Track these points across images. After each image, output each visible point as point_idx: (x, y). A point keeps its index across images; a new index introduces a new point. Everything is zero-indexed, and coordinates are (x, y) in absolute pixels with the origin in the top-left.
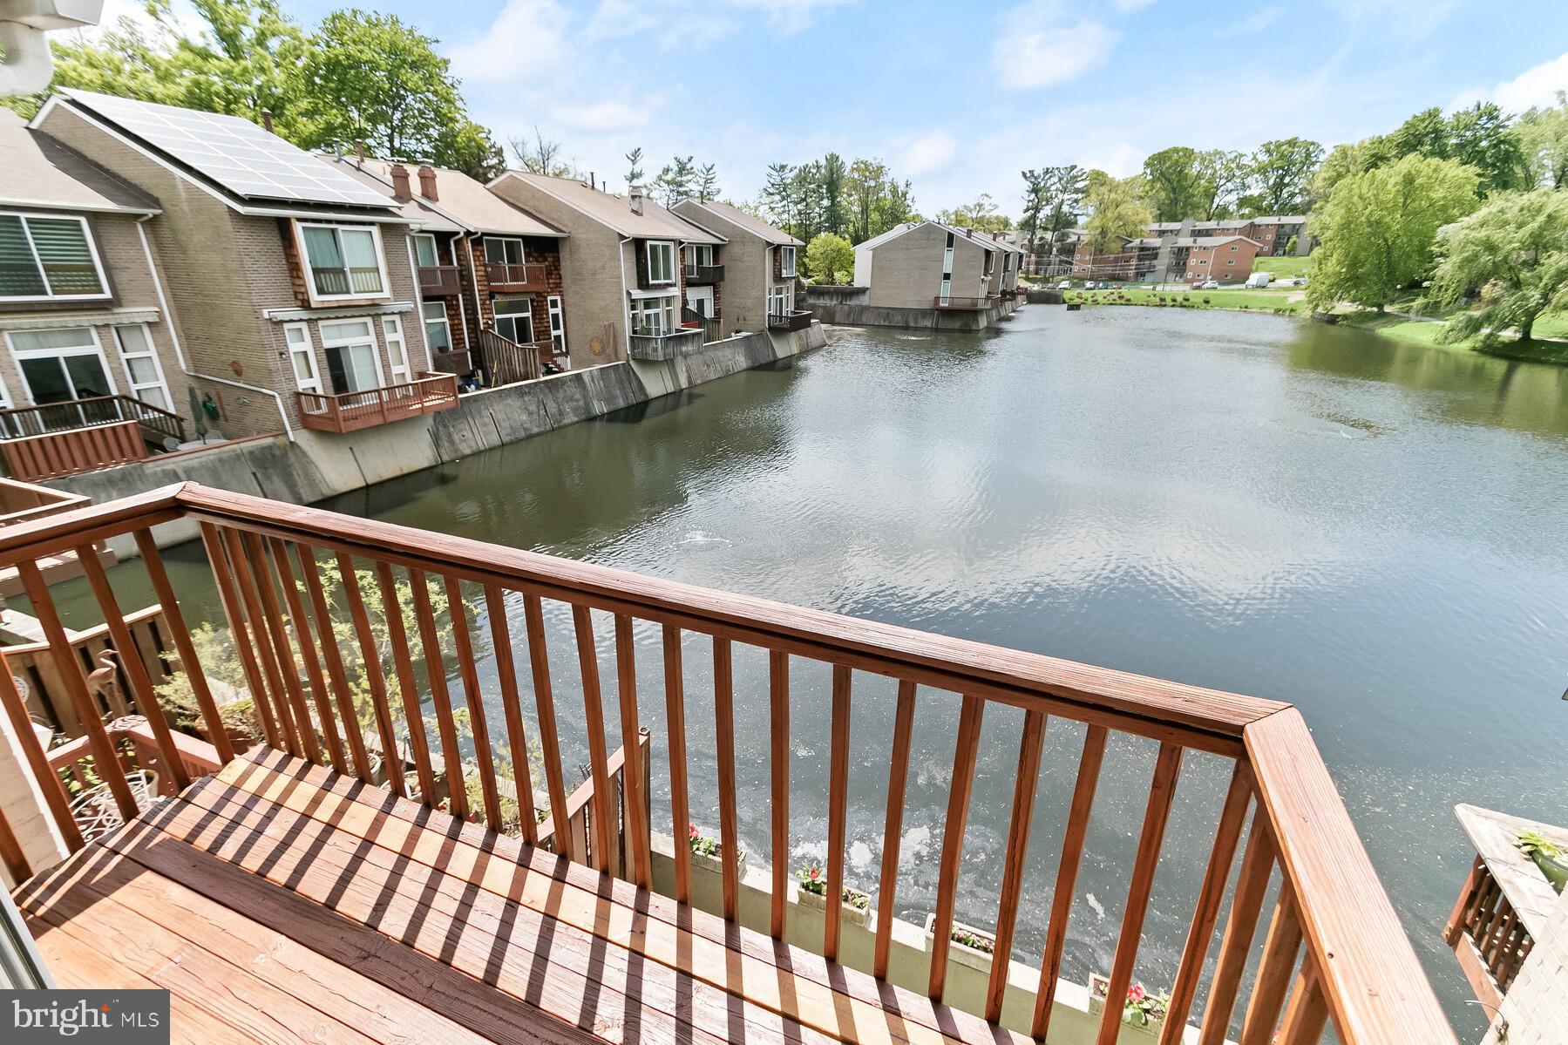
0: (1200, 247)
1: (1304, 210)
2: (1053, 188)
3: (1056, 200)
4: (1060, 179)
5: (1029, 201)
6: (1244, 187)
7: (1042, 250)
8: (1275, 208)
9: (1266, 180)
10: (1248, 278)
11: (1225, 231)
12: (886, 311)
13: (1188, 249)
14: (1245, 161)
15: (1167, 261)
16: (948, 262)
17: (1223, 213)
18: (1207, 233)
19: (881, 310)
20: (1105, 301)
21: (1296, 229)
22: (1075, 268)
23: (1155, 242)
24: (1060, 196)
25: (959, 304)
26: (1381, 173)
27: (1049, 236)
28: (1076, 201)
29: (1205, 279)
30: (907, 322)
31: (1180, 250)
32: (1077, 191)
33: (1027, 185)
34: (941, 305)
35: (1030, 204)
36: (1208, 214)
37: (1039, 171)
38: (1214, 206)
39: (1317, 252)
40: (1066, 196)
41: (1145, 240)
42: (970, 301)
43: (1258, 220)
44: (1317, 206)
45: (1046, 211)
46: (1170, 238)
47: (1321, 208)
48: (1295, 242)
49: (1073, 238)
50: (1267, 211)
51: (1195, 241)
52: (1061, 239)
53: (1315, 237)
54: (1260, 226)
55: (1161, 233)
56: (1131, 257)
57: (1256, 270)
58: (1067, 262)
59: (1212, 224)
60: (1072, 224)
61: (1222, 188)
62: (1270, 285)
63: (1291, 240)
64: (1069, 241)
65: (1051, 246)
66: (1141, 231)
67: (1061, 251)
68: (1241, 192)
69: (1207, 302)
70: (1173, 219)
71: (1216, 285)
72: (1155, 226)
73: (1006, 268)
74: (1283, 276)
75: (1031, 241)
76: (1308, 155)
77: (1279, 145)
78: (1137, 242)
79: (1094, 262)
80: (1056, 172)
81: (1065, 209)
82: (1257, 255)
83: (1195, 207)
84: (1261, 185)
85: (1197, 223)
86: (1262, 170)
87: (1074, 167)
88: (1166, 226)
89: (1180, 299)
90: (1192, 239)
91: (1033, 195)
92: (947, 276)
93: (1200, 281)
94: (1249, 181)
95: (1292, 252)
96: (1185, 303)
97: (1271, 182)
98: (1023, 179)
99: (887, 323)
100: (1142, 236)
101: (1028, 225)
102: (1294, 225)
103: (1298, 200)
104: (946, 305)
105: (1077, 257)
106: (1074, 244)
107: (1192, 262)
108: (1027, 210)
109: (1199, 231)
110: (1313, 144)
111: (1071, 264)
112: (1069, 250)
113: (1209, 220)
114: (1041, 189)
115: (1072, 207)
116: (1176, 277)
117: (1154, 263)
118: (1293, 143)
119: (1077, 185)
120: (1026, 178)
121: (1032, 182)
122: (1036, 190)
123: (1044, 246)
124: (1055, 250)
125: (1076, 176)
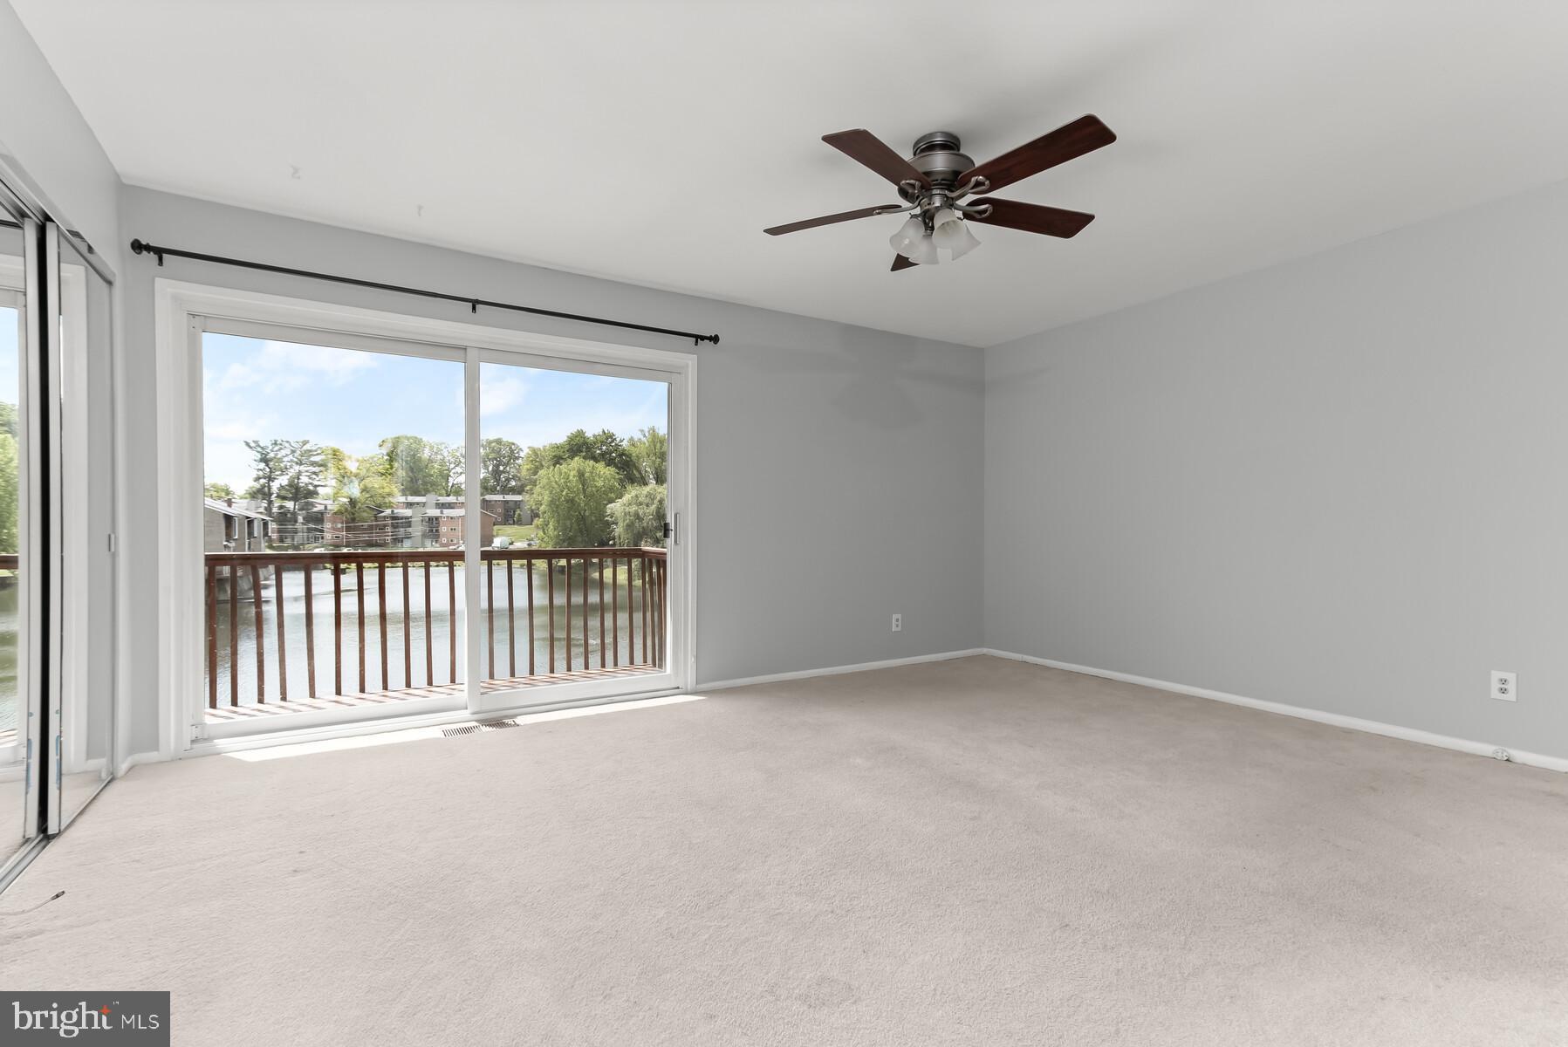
0: (448, 517)
1: (519, 490)
2: (285, 459)
3: (292, 470)
4: (293, 452)
5: (259, 470)
7: (284, 518)
8: (498, 488)
9: (486, 467)
10: (492, 541)
13: (437, 518)
15: (420, 528)
17: (457, 491)
18: (450, 506)
21: (517, 504)
22: (328, 536)
23: (408, 512)
24: (297, 468)
26: (564, 467)
27: (290, 505)
28: (314, 473)
29: (458, 543)
31: (430, 519)
32: (314, 464)
33: (253, 456)
35: (261, 473)
36: (447, 491)
37: (265, 442)
38: (450, 484)
39: (537, 521)
40: (302, 468)
41: (396, 511)
44: (528, 488)
45: (283, 480)
46: (419, 509)
47: (531, 490)
48: (519, 515)
49: (320, 508)
50: (493, 491)
51: (442, 513)
53: (532, 511)
54: (490, 501)
55: (410, 505)
56: (385, 526)
57: (497, 535)
58: (316, 530)
59: (452, 499)
60: (313, 493)
61: (453, 471)
62: (510, 546)
63: (517, 513)
64: (315, 510)
65: (294, 515)
66: (390, 502)
67: (308, 519)
70: (416, 493)
72: (402, 499)
73: (250, 534)
74: (517, 539)
75: (268, 510)
76: (512, 451)
77: (490, 443)
78: (388, 512)
79: (348, 529)
80: (287, 445)
81: (304, 479)
82: (494, 525)
83: (433, 484)
84: (483, 471)
85: (439, 498)
86: (482, 460)
87: (305, 443)
88: (411, 499)
90: (439, 510)
91: (262, 465)
93: (454, 545)
95: (519, 522)
97: (490, 468)
98: (247, 448)
100: (392, 507)
101: (262, 493)
102: (516, 502)
103: (513, 483)
105: (327, 525)
106: (322, 514)
107: (443, 529)
108: (257, 479)
109: (443, 504)
110: (513, 444)
111: (322, 531)
112: (318, 518)
113: (448, 496)
114: (271, 460)
115: (310, 478)
116: (432, 541)
117: (410, 530)
118: (499, 441)
119: (313, 459)
120: (251, 448)
121: (258, 452)
122: (265, 460)
123: (286, 515)
124: (300, 519)
125: (310, 451)
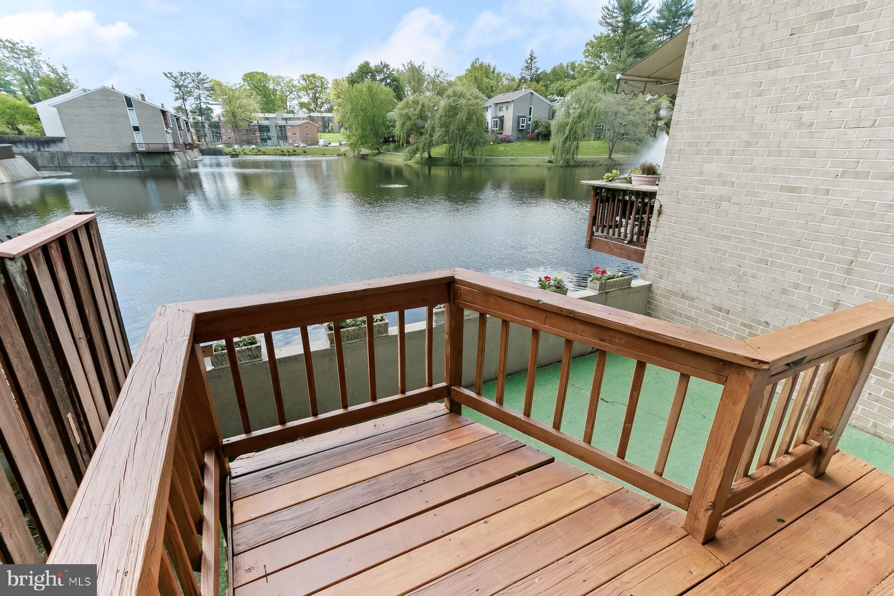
0: (290, 126)
1: (330, 110)
2: (190, 85)
3: (195, 93)
4: (193, 81)
5: (176, 93)
6: (300, 97)
8: (317, 109)
9: (308, 95)
10: (319, 142)
11: (298, 119)
12: (91, 155)
13: (284, 127)
14: (296, 83)
15: (275, 133)
16: (133, 118)
18: (291, 119)
19: (86, 155)
20: (251, 153)
21: (330, 119)
22: (224, 138)
23: (266, 123)
24: (197, 91)
25: (153, 148)
26: (358, 86)
27: (199, 118)
30: (113, 163)
31: (280, 127)
33: (171, 83)
34: (139, 149)
35: (178, 95)
36: (287, 110)
37: (176, 73)
38: (288, 106)
40: (201, 92)
41: (260, 122)
42: (162, 146)
43: (312, 114)
46: (273, 121)
48: (332, 126)
49: (216, 119)
50: (314, 110)
51: (287, 123)
52: (208, 117)
54: (314, 117)
55: (267, 119)
56: (255, 131)
57: (321, 139)
58: (217, 133)
59: (291, 115)
61: (289, 97)
62: (329, 145)
63: (330, 125)
64: (214, 120)
65: (203, 123)
66: (256, 116)
67: (211, 127)
68: (299, 100)
69: (305, 152)
70: (269, 112)
71: (305, 145)
72: (262, 115)
74: (333, 141)
76: (323, 83)
77: (308, 77)
78: (255, 122)
79: (235, 133)
80: (189, 75)
81: (203, 100)
82: (318, 131)
83: (279, 106)
84: (307, 97)
85: (284, 114)
86: (305, 89)
87: (199, 74)
88: (267, 115)
89: (291, 151)
90: (285, 121)
91: (177, 90)
92: (136, 129)
93: (297, 144)
94: (300, 94)
95: (332, 131)
96: (295, 153)
97: (311, 95)
98: (166, 78)
99: (94, 164)
100: (257, 119)
102: (329, 117)
104: (144, 149)
105: (223, 131)
106: (218, 123)
107: (289, 134)
108: (177, 99)
109: (286, 118)
110: (323, 78)
112: (215, 126)
113: (288, 113)
114: (182, 86)
115: (206, 99)
116: (284, 142)
117: (269, 134)
118: (314, 76)
119: (206, 85)
120: (168, 77)
121: (173, 81)
122: (179, 87)
123: (198, 124)
124: (206, 125)
125: (203, 80)
